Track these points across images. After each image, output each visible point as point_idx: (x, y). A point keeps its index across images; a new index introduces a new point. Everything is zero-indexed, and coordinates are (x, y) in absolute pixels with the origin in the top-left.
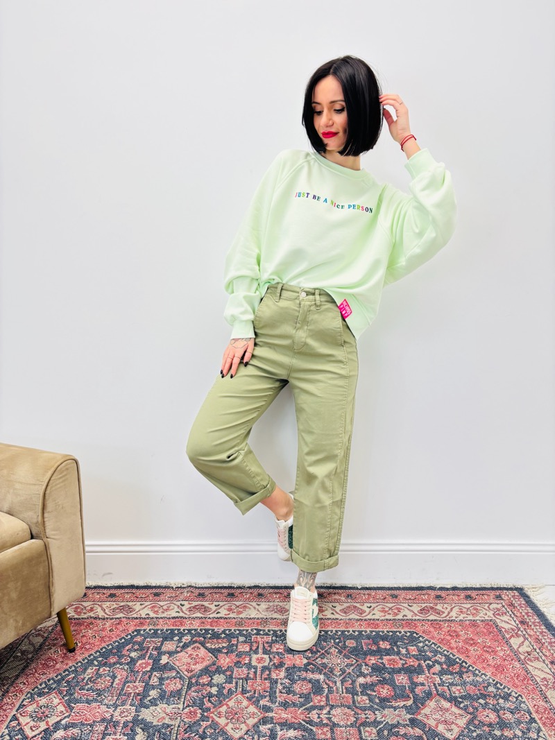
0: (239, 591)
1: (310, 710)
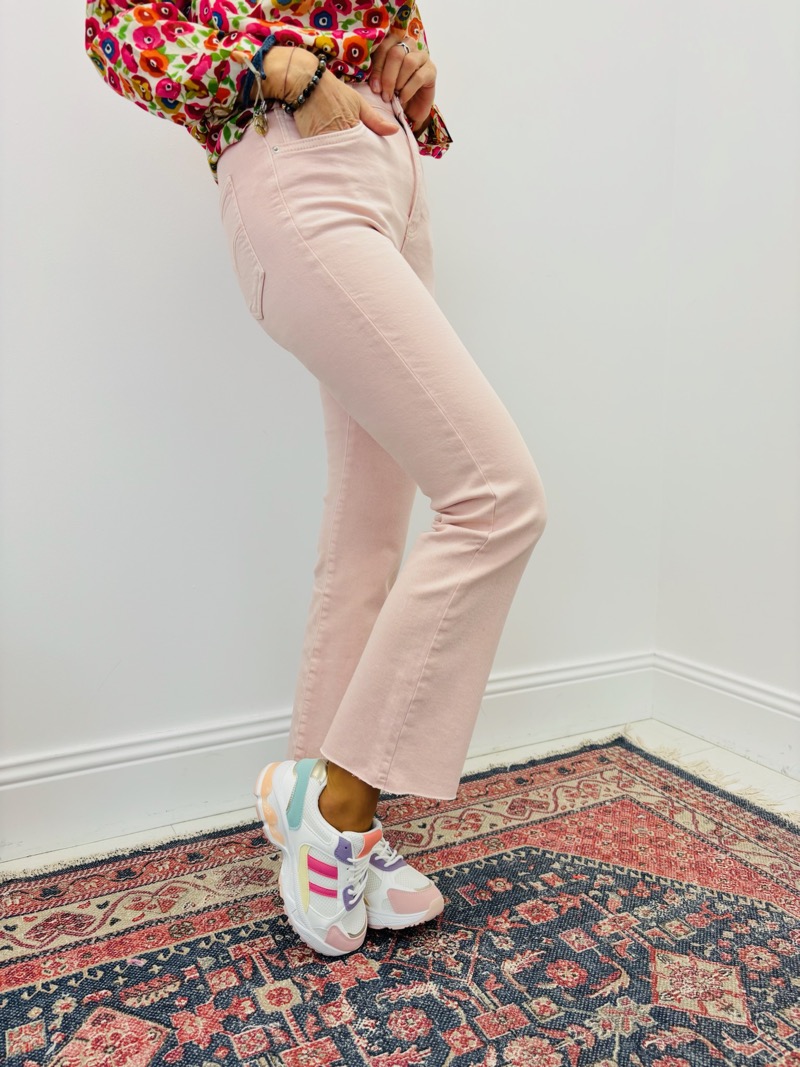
0: (140, 861)
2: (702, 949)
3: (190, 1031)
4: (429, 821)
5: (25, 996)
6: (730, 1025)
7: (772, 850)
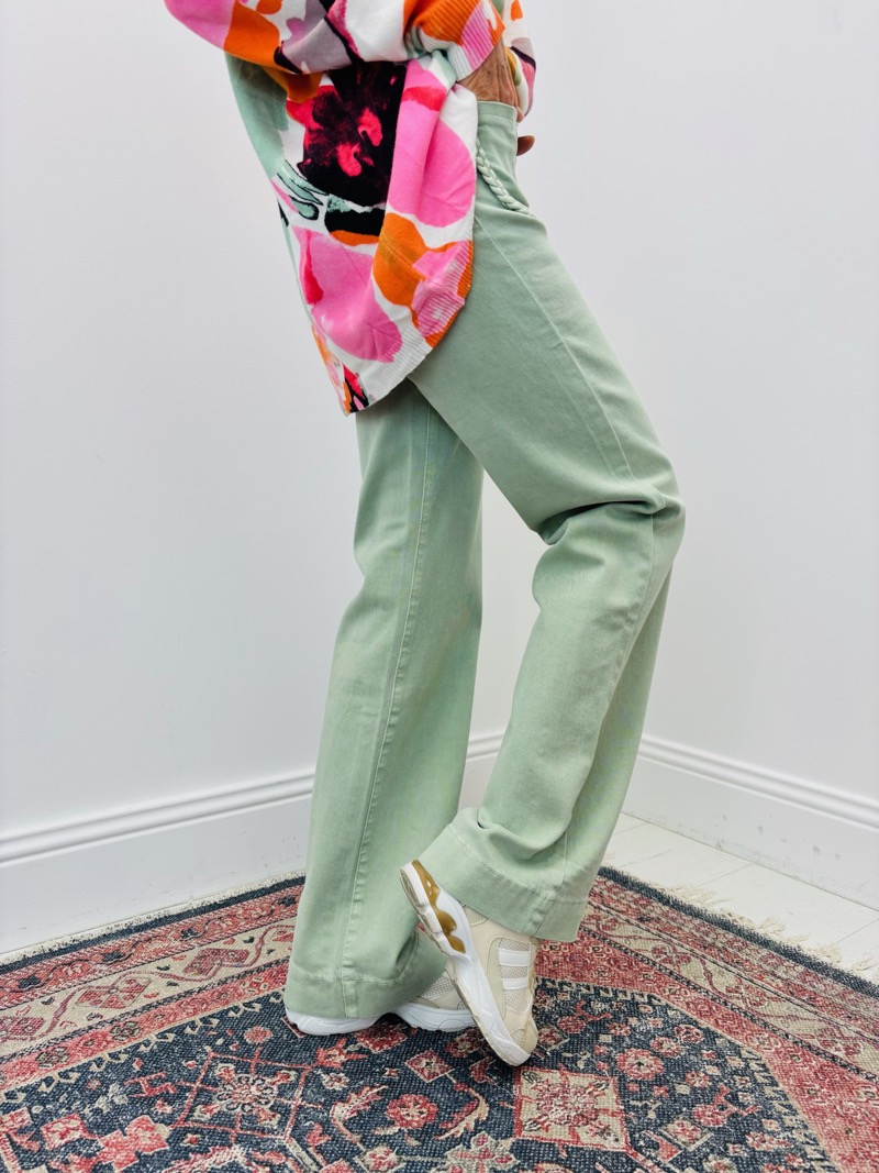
2: (575, 1060)
6: (605, 1153)
7: (654, 931)
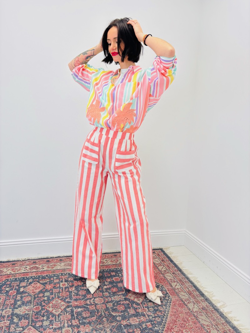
0: (51, 259)
1: (86, 300)
3: (48, 287)
4: (108, 260)
5: (25, 278)
